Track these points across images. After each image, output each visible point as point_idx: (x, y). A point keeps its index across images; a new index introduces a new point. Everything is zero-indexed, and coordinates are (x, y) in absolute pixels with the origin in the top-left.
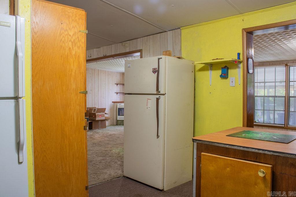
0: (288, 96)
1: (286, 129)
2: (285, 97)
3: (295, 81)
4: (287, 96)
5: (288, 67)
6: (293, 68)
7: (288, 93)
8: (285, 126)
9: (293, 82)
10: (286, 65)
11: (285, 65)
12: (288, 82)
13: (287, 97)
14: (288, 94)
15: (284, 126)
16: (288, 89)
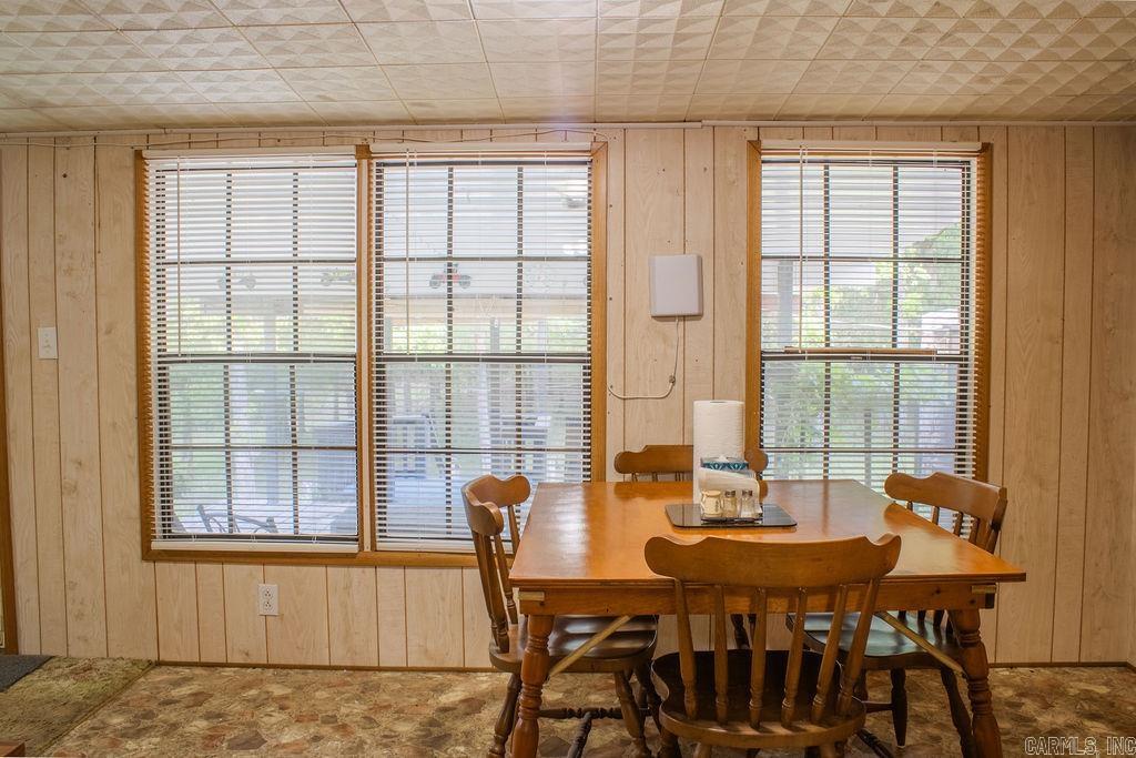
0: (374, 350)
1: (370, 565)
2: (355, 359)
3: (411, 259)
4: (370, 354)
5: (370, 164)
6: (401, 171)
7: (374, 332)
8: (361, 547)
9: (404, 264)
10: (363, 152)
11: (352, 150)
12: (374, 263)
13: (370, 359)
14: (374, 338)
15: (353, 548)
16: (374, 306)
